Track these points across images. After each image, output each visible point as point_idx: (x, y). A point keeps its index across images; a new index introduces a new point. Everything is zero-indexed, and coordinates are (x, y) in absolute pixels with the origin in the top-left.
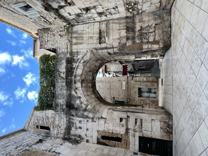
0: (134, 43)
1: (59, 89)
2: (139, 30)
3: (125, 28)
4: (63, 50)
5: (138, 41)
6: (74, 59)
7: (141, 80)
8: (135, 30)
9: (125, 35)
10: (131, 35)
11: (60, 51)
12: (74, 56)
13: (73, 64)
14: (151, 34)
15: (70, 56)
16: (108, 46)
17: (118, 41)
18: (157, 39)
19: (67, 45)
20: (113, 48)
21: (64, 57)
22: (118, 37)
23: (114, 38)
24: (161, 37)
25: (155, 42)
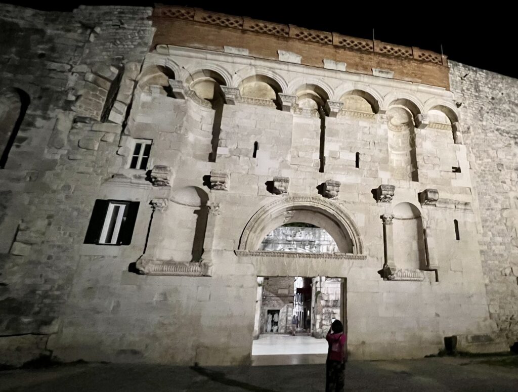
0: (324, 307)
1: (284, 231)
2: (333, 311)
3: (337, 299)
4: (323, 236)
5: (324, 311)
6: (313, 247)
7: (288, 314)
8: (335, 308)
9: (330, 299)
10: (330, 304)
11: (322, 233)
12: (316, 247)
13: (309, 246)
14: (328, 322)
15: (316, 243)
16: (322, 283)
17: (326, 293)
18: (324, 327)
19: (327, 241)
20: (321, 287)
21: (315, 237)
22: (330, 292)
23: (329, 289)
24: (325, 330)
25: (321, 325)
